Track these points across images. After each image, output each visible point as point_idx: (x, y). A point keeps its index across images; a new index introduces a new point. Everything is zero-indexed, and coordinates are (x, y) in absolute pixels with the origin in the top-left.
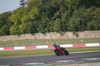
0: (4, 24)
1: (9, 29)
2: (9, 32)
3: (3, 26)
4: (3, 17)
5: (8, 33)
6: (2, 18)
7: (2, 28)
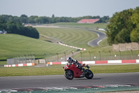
0: (122, 27)
1: (129, 34)
2: (129, 38)
3: (121, 30)
4: (121, 18)
5: (128, 40)
6: (119, 18)
7: (120, 33)
